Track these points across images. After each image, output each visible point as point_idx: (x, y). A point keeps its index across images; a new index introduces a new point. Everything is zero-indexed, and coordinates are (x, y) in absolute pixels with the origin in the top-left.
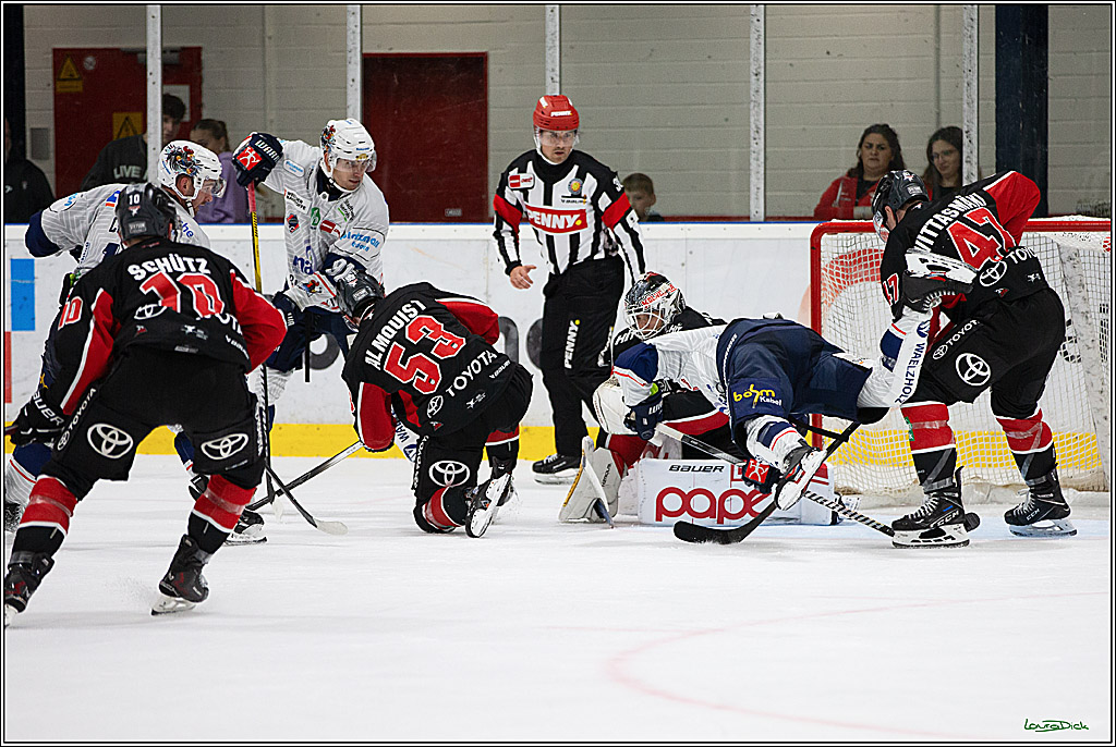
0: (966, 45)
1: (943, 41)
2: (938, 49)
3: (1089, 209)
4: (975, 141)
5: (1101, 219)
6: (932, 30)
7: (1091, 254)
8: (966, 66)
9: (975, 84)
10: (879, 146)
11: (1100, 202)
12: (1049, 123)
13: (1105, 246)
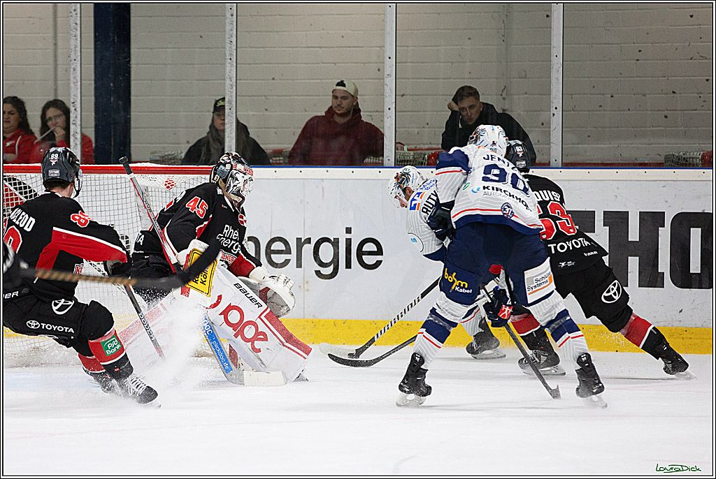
0: (73, 42)
1: (59, 38)
2: (55, 44)
3: (158, 158)
4: (79, 110)
5: (165, 166)
6: (51, 30)
7: (157, 190)
8: (73, 57)
9: (79, 69)
10: (9, 113)
11: (166, 153)
12: (132, 98)
13: (166, 185)
